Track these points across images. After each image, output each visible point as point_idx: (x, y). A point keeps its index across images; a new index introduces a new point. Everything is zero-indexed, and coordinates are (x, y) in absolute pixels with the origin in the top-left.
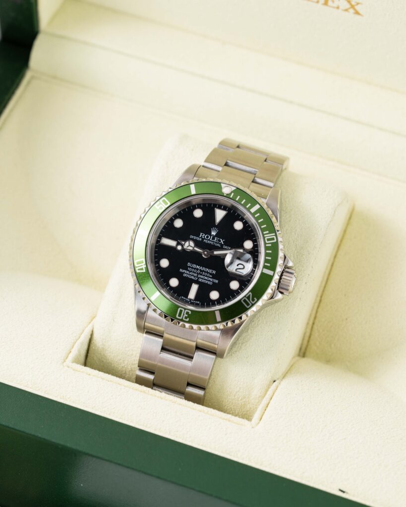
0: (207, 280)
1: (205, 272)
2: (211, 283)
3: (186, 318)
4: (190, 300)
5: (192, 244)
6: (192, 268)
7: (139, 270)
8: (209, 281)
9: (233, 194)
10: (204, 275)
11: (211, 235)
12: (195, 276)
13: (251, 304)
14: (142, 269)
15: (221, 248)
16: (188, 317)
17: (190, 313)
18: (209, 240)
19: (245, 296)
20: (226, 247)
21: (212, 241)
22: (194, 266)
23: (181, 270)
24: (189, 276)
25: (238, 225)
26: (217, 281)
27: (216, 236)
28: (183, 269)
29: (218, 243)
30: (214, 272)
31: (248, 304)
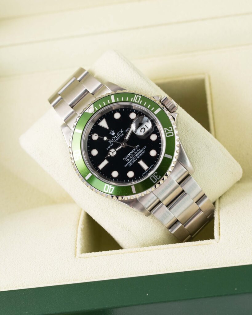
0: (141, 153)
1: (135, 151)
2: (144, 151)
3: (158, 177)
4: (147, 170)
5: (113, 150)
6: (128, 158)
7: (111, 191)
8: (142, 152)
9: (96, 108)
10: (137, 153)
11: (113, 136)
12: (134, 159)
13: (172, 132)
14: (112, 189)
15: (126, 134)
16: (158, 175)
17: (157, 173)
18: (116, 139)
19: (165, 133)
20: (127, 130)
21: (118, 137)
22: (127, 156)
23: (125, 166)
24: (132, 163)
25: (117, 116)
26: (145, 147)
27: (116, 133)
28: (125, 164)
29: (121, 134)
30: (138, 146)
31: (171, 134)
